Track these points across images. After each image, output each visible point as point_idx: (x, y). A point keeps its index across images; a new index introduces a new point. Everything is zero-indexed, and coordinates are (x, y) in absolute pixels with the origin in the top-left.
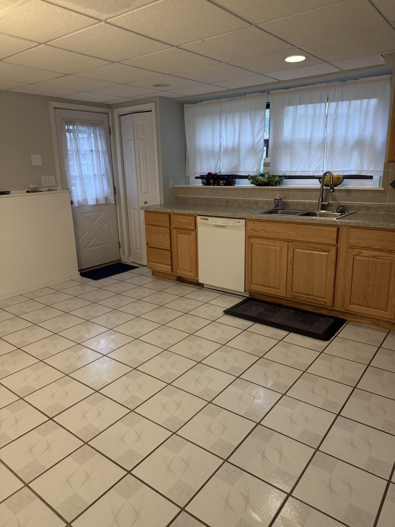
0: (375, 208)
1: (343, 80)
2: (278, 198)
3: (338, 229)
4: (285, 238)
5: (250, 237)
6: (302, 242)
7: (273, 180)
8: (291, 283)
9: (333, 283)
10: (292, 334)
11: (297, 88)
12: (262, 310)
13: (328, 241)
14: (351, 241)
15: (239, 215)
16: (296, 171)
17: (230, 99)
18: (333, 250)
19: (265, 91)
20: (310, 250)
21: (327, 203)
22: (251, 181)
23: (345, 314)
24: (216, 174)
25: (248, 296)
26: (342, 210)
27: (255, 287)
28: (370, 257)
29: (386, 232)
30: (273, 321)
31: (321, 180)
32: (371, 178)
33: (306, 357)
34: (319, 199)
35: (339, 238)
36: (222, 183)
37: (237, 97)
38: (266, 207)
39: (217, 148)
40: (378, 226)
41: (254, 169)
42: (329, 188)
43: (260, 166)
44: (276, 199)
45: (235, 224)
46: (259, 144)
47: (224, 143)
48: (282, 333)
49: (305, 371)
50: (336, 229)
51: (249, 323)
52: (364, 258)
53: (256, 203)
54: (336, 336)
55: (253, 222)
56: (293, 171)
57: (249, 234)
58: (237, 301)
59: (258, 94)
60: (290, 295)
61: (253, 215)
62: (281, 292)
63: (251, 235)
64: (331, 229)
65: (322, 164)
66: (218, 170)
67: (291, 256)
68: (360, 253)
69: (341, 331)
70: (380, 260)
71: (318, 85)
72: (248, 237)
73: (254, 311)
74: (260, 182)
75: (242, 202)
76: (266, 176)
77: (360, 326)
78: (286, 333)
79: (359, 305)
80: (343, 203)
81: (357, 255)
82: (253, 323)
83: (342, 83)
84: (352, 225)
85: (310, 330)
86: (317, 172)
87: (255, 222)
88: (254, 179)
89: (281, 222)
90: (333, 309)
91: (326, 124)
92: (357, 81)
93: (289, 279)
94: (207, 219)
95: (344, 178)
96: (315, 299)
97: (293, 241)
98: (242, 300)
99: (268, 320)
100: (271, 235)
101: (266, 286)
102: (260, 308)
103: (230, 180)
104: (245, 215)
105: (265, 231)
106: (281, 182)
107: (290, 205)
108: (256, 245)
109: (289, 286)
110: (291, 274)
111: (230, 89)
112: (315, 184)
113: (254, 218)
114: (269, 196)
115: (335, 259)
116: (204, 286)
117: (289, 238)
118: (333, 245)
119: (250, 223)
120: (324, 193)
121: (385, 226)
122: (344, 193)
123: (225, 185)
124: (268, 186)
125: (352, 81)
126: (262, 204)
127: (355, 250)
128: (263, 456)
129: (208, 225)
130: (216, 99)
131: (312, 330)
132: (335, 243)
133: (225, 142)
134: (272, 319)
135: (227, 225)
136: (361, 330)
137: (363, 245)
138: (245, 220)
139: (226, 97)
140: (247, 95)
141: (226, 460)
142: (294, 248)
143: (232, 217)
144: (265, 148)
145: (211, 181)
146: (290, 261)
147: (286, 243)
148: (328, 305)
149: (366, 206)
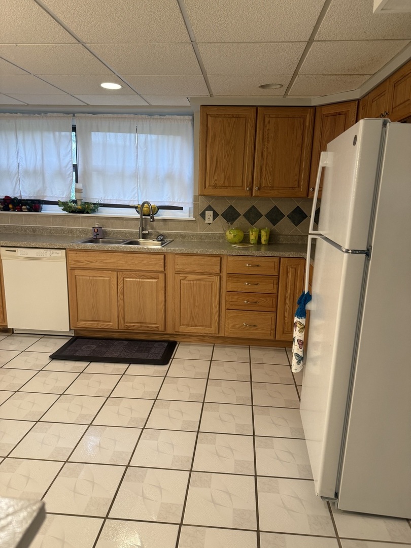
0: (189, 236)
1: (151, 114)
2: (97, 226)
3: (165, 256)
4: (113, 268)
5: (73, 269)
6: (131, 270)
7: (88, 207)
8: (123, 313)
9: (164, 307)
10: (132, 366)
11: (105, 115)
12: (94, 347)
13: (156, 268)
14: (177, 267)
15: (58, 245)
16: (111, 200)
17: (27, 115)
18: (162, 276)
19: (69, 112)
20: (140, 278)
21: (147, 232)
22: (62, 208)
23: (175, 336)
24: (15, 199)
25: (73, 335)
26: (162, 239)
27: (82, 324)
28: (194, 280)
29: (206, 258)
30: (110, 356)
31: (137, 209)
32: (181, 209)
33: (153, 385)
34: (140, 228)
35: (166, 265)
36: (24, 209)
37: (36, 115)
38: (83, 235)
39: (14, 168)
40: (199, 252)
41: (63, 194)
42: (149, 217)
43: (71, 192)
44: (95, 228)
45: (52, 255)
46: (67, 168)
47: (23, 164)
48: (123, 367)
49: (156, 399)
50: (162, 257)
51: (84, 364)
52: (189, 282)
53: (71, 231)
54: (173, 358)
55: (76, 252)
56: (108, 199)
57: (72, 266)
58: (62, 343)
59: (62, 115)
60: (123, 326)
61: (74, 245)
62: (113, 325)
63: (74, 266)
64: (158, 256)
65: (137, 194)
66: (17, 193)
67: (121, 286)
68: (186, 277)
69: (175, 353)
70: (203, 283)
71: (127, 115)
72: (70, 270)
73: (85, 350)
74: (73, 209)
75: (53, 230)
76: (79, 203)
77: (190, 345)
78: (126, 366)
79: (188, 325)
80: (161, 231)
81: (183, 280)
82: (88, 363)
83: (149, 117)
84: (177, 252)
85: (148, 358)
86: (132, 202)
87: (78, 252)
88: (65, 206)
89: (108, 251)
90: (165, 333)
91: (137, 155)
92: (162, 117)
93: (121, 310)
94: (15, 251)
95: (158, 209)
96: (148, 326)
97: (121, 270)
98: (67, 341)
99: (104, 356)
100: (97, 266)
101: (95, 321)
102: (92, 346)
103: (35, 205)
104: (64, 246)
105: (90, 262)
106: (96, 210)
107: (110, 234)
108: (81, 277)
109: (121, 316)
110: (122, 304)
111: (28, 105)
112: (133, 213)
113: (77, 248)
114: (85, 224)
115: (164, 285)
116: (15, 332)
117: (118, 268)
118: (161, 272)
119: (71, 254)
120: (143, 222)
121: (205, 252)
122: (161, 222)
123: (29, 210)
124: (83, 213)
125: (159, 117)
126: (78, 232)
127: (181, 275)
128: (143, 496)
129: (16, 258)
130: (9, 113)
131: (151, 357)
132: (163, 270)
133: (24, 162)
134: (108, 355)
135: (42, 256)
136: (192, 348)
137: (187, 270)
138: (65, 250)
139: (23, 112)
140: (49, 114)
141: (107, 518)
142: (123, 278)
143: (49, 247)
144: (74, 173)
145: (10, 206)
146: (120, 291)
147: (115, 273)
148: (160, 330)
149: (182, 235)
